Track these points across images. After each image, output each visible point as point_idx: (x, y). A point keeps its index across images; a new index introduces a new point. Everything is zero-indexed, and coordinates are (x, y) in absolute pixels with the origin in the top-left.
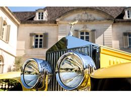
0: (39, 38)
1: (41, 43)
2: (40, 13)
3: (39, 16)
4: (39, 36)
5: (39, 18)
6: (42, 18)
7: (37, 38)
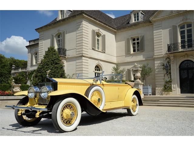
0: (136, 41)
1: (138, 46)
2: (135, 15)
3: (135, 17)
4: (136, 39)
5: (135, 20)
6: (138, 20)
7: (134, 42)
